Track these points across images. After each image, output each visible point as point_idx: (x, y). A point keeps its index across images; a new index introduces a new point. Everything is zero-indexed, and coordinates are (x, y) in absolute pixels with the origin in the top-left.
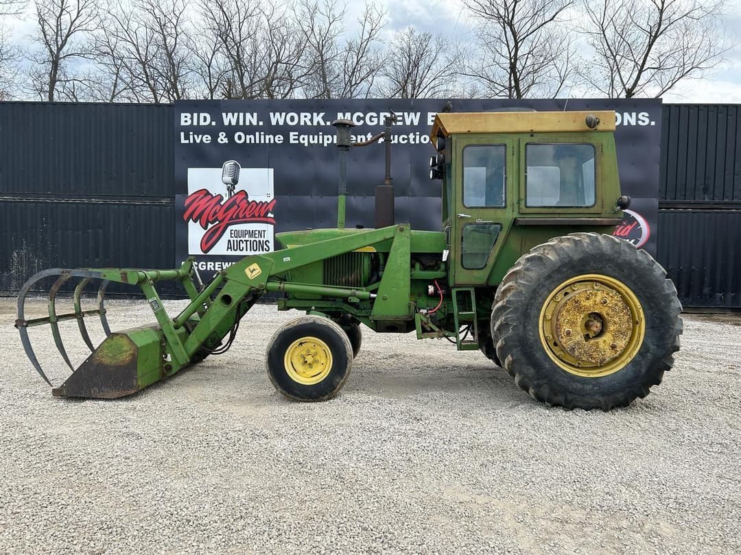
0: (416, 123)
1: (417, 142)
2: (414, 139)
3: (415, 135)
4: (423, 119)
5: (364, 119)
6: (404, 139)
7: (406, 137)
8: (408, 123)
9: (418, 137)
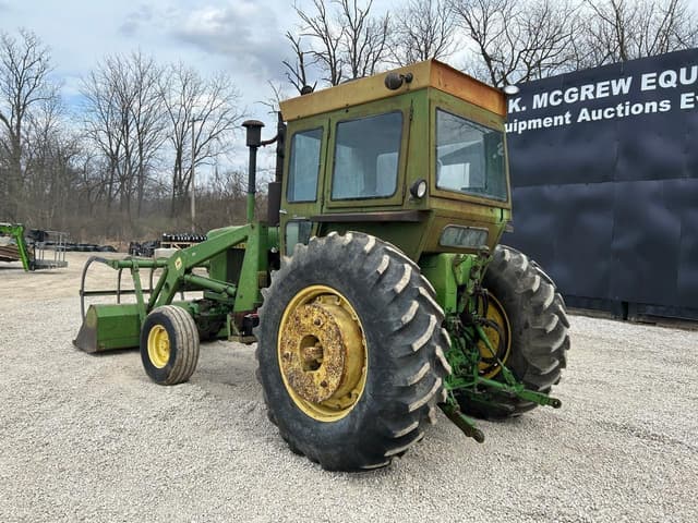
0: (626, 91)
1: (627, 114)
2: (623, 111)
3: (624, 105)
4: (636, 84)
5: (562, 97)
6: (609, 113)
7: (612, 110)
8: (616, 92)
9: (627, 108)
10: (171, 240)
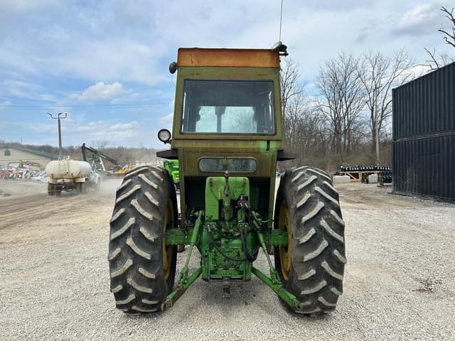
10: (345, 170)
